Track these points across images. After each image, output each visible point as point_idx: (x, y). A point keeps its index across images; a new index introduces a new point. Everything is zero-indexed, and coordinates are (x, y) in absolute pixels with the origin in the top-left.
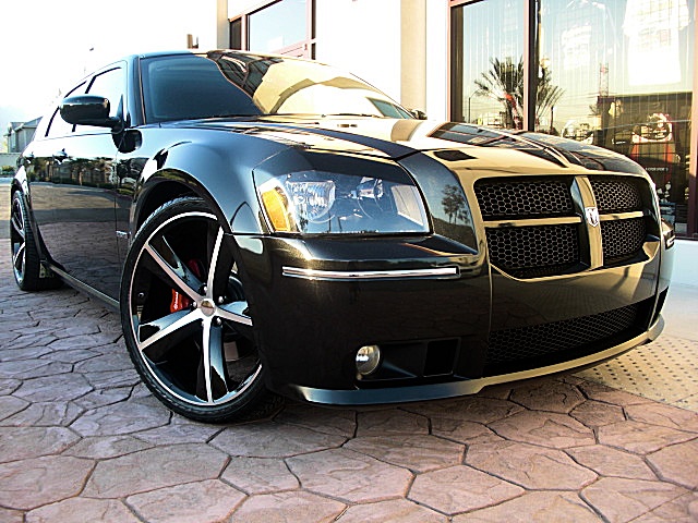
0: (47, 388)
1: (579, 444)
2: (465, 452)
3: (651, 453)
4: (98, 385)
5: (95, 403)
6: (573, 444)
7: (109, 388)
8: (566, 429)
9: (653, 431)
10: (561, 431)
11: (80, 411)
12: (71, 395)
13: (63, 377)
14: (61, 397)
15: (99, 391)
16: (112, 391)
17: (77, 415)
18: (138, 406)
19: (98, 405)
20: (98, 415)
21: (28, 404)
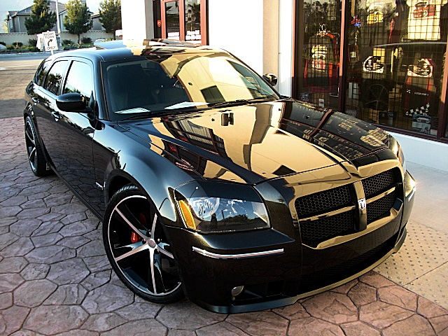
0: (65, 272)
1: (349, 320)
2: (288, 327)
3: (386, 328)
4: (92, 269)
5: (92, 285)
6: (345, 321)
7: (99, 272)
8: (344, 308)
9: (391, 309)
10: (340, 309)
11: (86, 292)
12: (78, 278)
13: (72, 262)
14: (74, 280)
15: (93, 274)
16: (100, 274)
17: (84, 296)
18: (116, 288)
19: (95, 287)
20: (96, 296)
21: (56, 286)
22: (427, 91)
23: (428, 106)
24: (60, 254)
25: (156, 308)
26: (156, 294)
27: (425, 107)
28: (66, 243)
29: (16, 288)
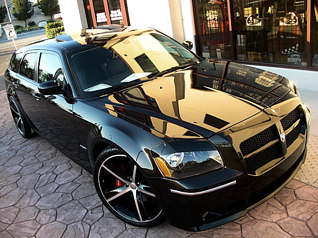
0: (68, 213)
1: (282, 217)
2: (241, 229)
3: (309, 219)
4: (88, 208)
5: (92, 221)
6: (279, 219)
7: (94, 209)
8: (275, 208)
9: (308, 204)
10: (273, 210)
11: (89, 227)
12: (80, 217)
13: (71, 204)
14: (77, 219)
15: (90, 211)
16: (95, 211)
17: (88, 230)
18: (110, 220)
19: (94, 221)
20: (97, 229)
21: (66, 226)
22: (296, 35)
23: (297, 46)
24: (61, 200)
25: (144, 231)
26: (142, 221)
27: (296, 47)
28: (62, 190)
29: (37, 232)
